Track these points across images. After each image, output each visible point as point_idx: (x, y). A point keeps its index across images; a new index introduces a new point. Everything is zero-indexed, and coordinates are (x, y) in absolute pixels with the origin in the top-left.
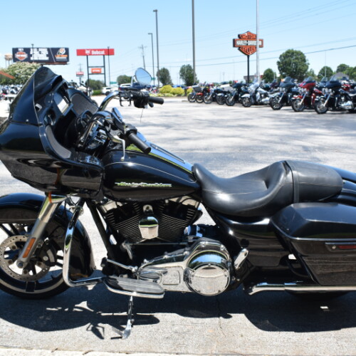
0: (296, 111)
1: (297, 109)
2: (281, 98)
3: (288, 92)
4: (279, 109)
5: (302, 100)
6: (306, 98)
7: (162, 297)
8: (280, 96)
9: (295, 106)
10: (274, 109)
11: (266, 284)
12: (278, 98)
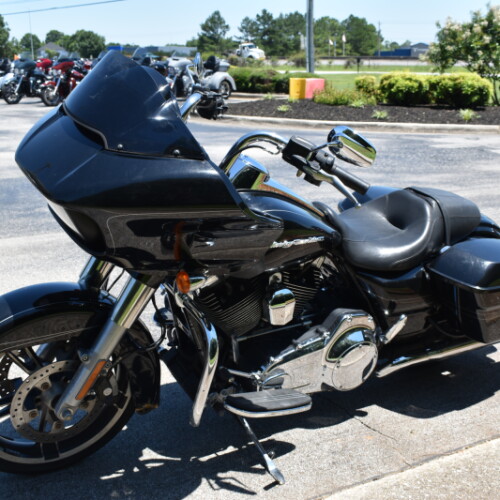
0: (47, 105)
1: (49, 102)
2: (18, 86)
3: (29, 76)
4: (16, 102)
5: (56, 88)
6: (61, 84)
7: (308, 408)
8: (16, 82)
9: (45, 97)
10: (9, 103)
11: (402, 359)
12: (14, 85)
